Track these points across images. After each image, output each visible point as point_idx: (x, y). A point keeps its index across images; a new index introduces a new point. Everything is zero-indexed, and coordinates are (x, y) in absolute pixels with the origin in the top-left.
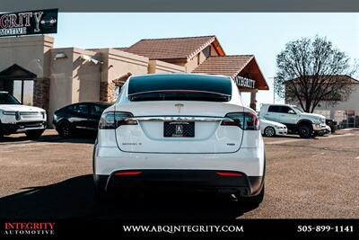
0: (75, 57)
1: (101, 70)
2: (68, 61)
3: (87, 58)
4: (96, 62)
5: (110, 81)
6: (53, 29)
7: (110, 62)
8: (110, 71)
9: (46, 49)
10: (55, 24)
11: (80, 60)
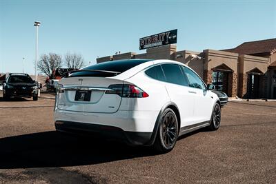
0: (187, 56)
1: (204, 63)
2: (182, 58)
3: (194, 56)
4: (200, 58)
5: (209, 69)
6: (174, 41)
7: (209, 58)
8: (209, 63)
9: (172, 53)
10: (176, 38)
11: (190, 57)
